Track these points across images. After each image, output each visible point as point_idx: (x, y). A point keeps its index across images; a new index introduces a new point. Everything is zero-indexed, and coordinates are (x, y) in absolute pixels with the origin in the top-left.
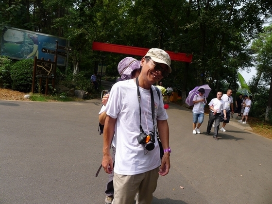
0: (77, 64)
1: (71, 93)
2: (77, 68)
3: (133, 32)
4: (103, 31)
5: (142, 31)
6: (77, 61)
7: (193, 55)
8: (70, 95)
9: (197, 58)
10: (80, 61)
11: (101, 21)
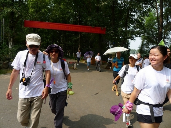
0: (11, 40)
1: (5, 66)
2: (11, 43)
3: (58, 16)
4: (35, 15)
5: (65, 15)
6: (11, 38)
7: (106, 29)
8: (3, 67)
9: (110, 30)
10: (13, 37)
11: (33, 8)
